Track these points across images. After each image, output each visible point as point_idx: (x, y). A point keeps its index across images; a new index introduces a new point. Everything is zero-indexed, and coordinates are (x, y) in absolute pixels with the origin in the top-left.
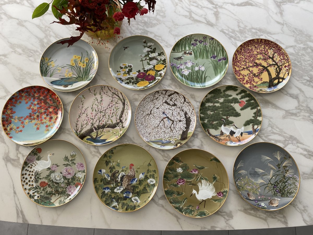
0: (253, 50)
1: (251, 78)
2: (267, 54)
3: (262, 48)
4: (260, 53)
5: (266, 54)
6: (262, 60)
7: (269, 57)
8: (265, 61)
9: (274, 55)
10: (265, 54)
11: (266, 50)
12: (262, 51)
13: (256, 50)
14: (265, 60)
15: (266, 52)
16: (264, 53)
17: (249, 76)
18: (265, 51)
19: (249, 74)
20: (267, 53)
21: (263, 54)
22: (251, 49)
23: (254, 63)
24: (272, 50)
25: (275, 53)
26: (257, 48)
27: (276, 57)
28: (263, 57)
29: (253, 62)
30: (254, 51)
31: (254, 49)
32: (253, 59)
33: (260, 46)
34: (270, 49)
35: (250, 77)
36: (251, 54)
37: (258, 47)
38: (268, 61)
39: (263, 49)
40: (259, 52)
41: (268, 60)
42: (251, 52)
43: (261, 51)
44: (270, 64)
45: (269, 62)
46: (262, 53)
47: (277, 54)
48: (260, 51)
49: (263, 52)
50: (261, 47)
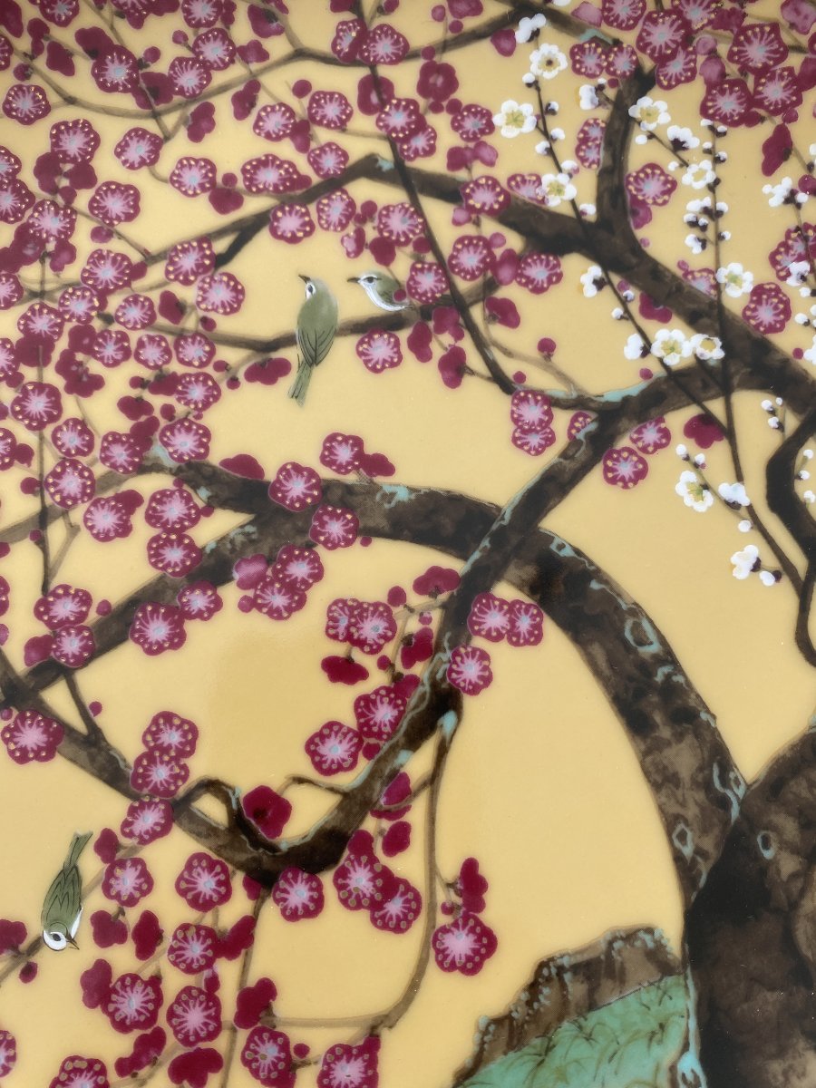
0: (107, 167)
1: (175, 982)
2: (458, 159)
3: (300, 54)
4: (296, 192)
5: (435, 164)
6: (380, 348)
7: (514, 242)
8: (454, 369)
9: (640, 151)
10: (402, 176)
11: (405, 78)
12: (322, 135)
13: (179, 147)
14: (440, 344)
15: (420, 126)
16: (369, 168)
17: (107, 930)
18: (398, 119)
19: (92, 866)
20: (448, 138)
21: (362, 191)
22: (47, 166)
23: (174, 510)
24: (555, 47)
25: (641, 83)
26: (189, 80)
27: (695, 177)
28: (367, 264)
29: (147, 485)
30: (140, 179)
31: (111, 131)
32: (130, 406)
33: (242, 32)
34: (500, 33)
35: (148, 934)
36: (73, 272)
37: (213, 51)
38: (517, 343)
39: (347, 81)
40: (269, 176)
41: (506, 314)
42: (51, 223)
43: (300, 132)
44: (580, 404)
45: (547, 347)
46: (334, 183)
47: (696, 90)
48: (286, 150)
49: (357, 149)
50: (277, 47)
